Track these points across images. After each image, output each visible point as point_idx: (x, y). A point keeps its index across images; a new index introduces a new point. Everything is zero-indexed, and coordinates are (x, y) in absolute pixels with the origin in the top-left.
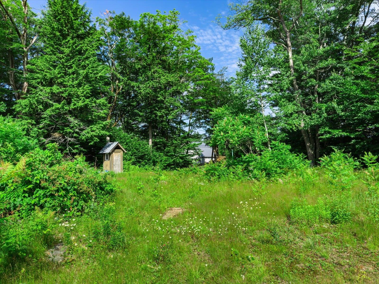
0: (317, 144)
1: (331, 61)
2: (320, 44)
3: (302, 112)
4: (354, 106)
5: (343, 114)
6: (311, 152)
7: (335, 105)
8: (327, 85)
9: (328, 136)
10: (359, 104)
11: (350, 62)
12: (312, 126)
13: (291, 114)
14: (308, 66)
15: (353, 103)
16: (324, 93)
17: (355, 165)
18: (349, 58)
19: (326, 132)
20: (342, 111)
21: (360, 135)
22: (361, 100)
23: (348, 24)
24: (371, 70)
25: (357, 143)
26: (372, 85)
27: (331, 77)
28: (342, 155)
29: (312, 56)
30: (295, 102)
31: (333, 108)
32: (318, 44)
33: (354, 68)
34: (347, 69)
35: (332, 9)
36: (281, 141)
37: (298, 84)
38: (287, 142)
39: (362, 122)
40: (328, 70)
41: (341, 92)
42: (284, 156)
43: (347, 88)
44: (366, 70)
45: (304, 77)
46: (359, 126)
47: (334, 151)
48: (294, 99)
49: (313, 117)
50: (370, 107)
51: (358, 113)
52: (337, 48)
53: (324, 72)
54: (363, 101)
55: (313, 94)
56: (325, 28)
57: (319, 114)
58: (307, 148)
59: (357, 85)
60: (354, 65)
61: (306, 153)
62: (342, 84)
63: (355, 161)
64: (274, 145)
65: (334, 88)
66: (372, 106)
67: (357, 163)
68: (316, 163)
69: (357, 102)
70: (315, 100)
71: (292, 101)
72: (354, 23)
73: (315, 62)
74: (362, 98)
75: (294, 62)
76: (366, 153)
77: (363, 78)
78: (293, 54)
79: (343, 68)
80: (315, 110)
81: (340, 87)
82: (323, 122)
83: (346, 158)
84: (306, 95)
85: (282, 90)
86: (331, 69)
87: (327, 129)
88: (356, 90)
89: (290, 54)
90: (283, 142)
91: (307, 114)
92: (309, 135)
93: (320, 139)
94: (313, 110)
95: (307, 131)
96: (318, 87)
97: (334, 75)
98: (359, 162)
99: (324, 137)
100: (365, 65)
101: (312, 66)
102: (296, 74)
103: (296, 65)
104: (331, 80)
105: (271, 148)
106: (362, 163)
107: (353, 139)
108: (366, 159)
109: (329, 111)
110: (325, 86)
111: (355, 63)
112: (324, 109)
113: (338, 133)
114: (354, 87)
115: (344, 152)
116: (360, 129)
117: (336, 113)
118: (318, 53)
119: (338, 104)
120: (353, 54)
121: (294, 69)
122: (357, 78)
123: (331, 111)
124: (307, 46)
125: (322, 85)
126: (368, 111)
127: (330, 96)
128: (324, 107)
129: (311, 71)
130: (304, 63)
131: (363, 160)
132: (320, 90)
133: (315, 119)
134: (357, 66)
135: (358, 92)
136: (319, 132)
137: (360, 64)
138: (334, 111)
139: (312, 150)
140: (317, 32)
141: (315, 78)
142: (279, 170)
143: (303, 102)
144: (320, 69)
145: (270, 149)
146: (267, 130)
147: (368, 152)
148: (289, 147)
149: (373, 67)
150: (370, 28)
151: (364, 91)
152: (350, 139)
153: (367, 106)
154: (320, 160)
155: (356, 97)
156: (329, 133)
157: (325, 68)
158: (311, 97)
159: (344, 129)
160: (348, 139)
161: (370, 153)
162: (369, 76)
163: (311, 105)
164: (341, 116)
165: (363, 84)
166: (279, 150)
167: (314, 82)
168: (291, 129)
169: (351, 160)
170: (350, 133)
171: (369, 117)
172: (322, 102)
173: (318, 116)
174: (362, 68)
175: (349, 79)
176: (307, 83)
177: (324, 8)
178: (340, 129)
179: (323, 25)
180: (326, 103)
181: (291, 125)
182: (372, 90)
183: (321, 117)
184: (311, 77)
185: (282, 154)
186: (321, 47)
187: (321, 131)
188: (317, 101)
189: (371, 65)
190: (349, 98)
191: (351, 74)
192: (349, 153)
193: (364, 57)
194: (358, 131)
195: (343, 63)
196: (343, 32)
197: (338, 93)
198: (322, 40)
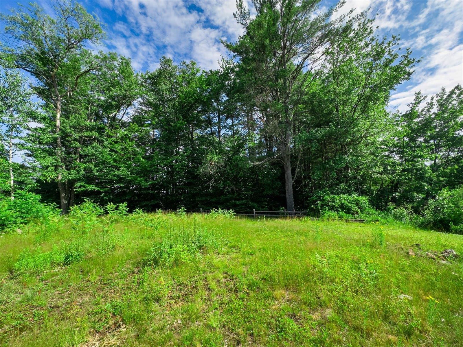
0: (72, 195)
1: (95, 134)
2: (88, 118)
3: (61, 167)
4: (106, 169)
5: (97, 174)
6: (64, 201)
7: (92, 166)
8: (89, 150)
9: (83, 189)
10: (110, 169)
11: (109, 139)
12: (69, 180)
13: (47, 167)
14: (74, 131)
15: (106, 167)
16: (86, 156)
17: (100, 212)
18: (109, 136)
19: (80, 186)
20: (98, 171)
21: (108, 190)
22: (112, 166)
23: (111, 113)
24: (122, 148)
25: (105, 196)
26: (121, 158)
27: (93, 145)
28: (92, 204)
29: (79, 125)
30: (55, 157)
31: (91, 168)
32: (86, 118)
33: (111, 144)
34: (106, 143)
35: (102, 98)
36: (29, 191)
37: (62, 143)
38: (37, 192)
39: (111, 181)
40: (92, 140)
41: (99, 158)
42: (29, 206)
43: (104, 156)
44: (118, 147)
45: (68, 138)
46: (109, 184)
47: (86, 202)
48: (55, 154)
49: (72, 173)
50: (117, 172)
51: (108, 174)
52: (101, 126)
53: (89, 140)
54: (113, 168)
55: (75, 154)
56: (94, 108)
57: (77, 171)
58: (61, 198)
59: (111, 155)
60: (111, 142)
61: (59, 203)
62: (101, 152)
63: (101, 209)
64: (19, 194)
65: (94, 155)
66: (118, 172)
67: (102, 211)
68: (66, 211)
69: (109, 167)
70: (76, 159)
71: (52, 156)
72: (115, 115)
73: (82, 130)
74: (113, 165)
75: (61, 123)
76: (109, 203)
77: (116, 152)
78: (61, 117)
79: (103, 141)
80: (75, 167)
81: (99, 154)
82: (80, 178)
83: (95, 207)
84: (68, 153)
85: (40, 143)
86: (94, 139)
87: (83, 183)
88: (110, 159)
89: (58, 116)
90: (33, 192)
91: (67, 169)
92: (65, 187)
93: (76, 191)
94: (72, 167)
95: (64, 183)
96: (81, 150)
97: (95, 144)
98: (104, 209)
99: (79, 189)
100: (118, 144)
101: (79, 132)
102: (61, 134)
103: (63, 126)
104: (93, 147)
105: (15, 197)
106: (106, 211)
107: (103, 192)
108: (109, 208)
109: (87, 170)
110: (87, 151)
111: (113, 141)
112: (82, 167)
113: (91, 187)
114: (109, 157)
115: (94, 202)
116: (109, 186)
117: (92, 172)
118: (85, 124)
119: (95, 166)
120: (112, 135)
121: (60, 129)
122: (112, 151)
123: (88, 170)
124: (77, 115)
125: (85, 148)
126: (116, 175)
127: (90, 158)
128: (83, 166)
129: (76, 136)
130: (71, 127)
131: (106, 208)
132: (82, 152)
133: (73, 175)
134: (113, 143)
135: (111, 160)
136: (76, 186)
137: (116, 142)
138: (91, 170)
139: (66, 200)
140: (87, 108)
141: (80, 142)
142: (19, 220)
143: (65, 159)
144: (85, 136)
145: (13, 198)
146: (12, 178)
147: (110, 202)
148: (39, 197)
149: (123, 147)
150: (125, 123)
151: (115, 161)
152: (100, 193)
153: (115, 171)
154: (70, 209)
155: (109, 163)
156: (84, 187)
157: (90, 137)
158: (73, 156)
159: (97, 185)
160: (99, 193)
161: (112, 203)
162: (119, 152)
163: (71, 163)
164: (96, 175)
165: (115, 155)
166: (26, 200)
167: (78, 144)
168: (45, 180)
169: (98, 208)
170: (101, 188)
171: (115, 178)
172: (82, 162)
173: (77, 172)
174: (116, 145)
175: (106, 150)
176: (71, 144)
177: (96, 95)
178: (94, 184)
179: (93, 105)
180: (85, 163)
181: (45, 176)
182: (120, 161)
183: (79, 173)
184: (75, 140)
185: (28, 203)
186: (89, 121)
187: (77, 185)
188: (78, 161)
189: (122, 145)
190: (104, 163)
191: (108, 147)
192: (97, 203)
193: (119, 139)
194: (107, 187)
195: (104, 138)
196: (108, 117)
197: (97, 158)
198: (91, 116)
